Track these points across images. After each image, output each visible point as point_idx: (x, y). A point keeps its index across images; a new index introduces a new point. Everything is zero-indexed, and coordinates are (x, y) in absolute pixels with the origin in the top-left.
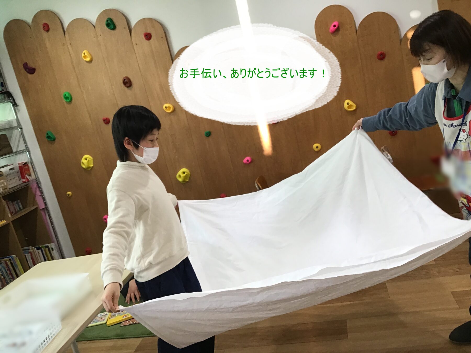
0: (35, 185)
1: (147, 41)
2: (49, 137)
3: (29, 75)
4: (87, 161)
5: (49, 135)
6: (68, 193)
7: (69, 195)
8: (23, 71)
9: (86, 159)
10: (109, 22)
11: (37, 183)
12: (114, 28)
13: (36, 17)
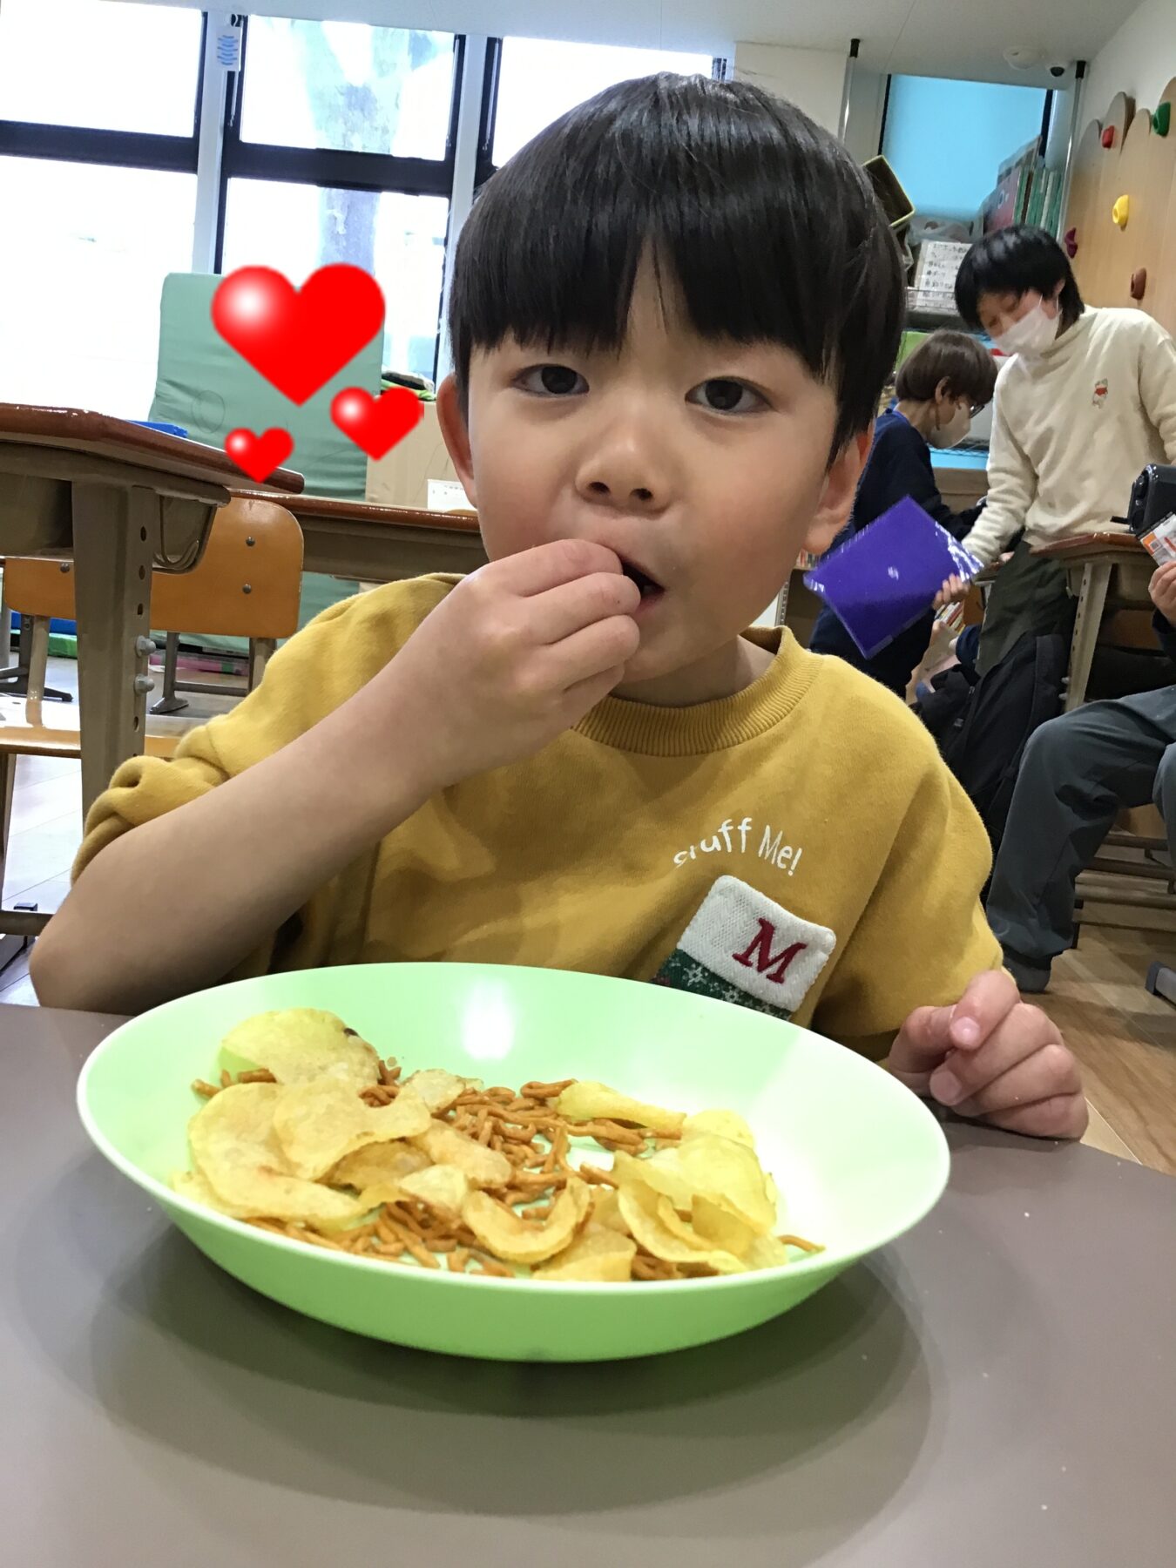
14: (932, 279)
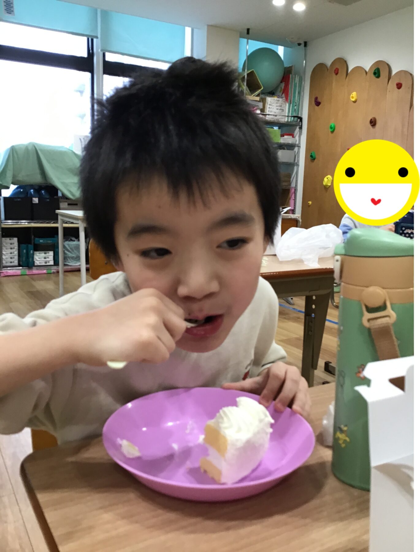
0: (293, 190)
1: (398, 90)
2: (311, 156)
3: (316, 107)
4: (327, 180)
5: (312, 154)
6: (309, 202)
7: (309, 204)
8: (313, 103)
9: (327, 179)
10: (376, 71)
11: (295, 190)
12: (378, 77)
13: (333, 63)
14: (270, 110)
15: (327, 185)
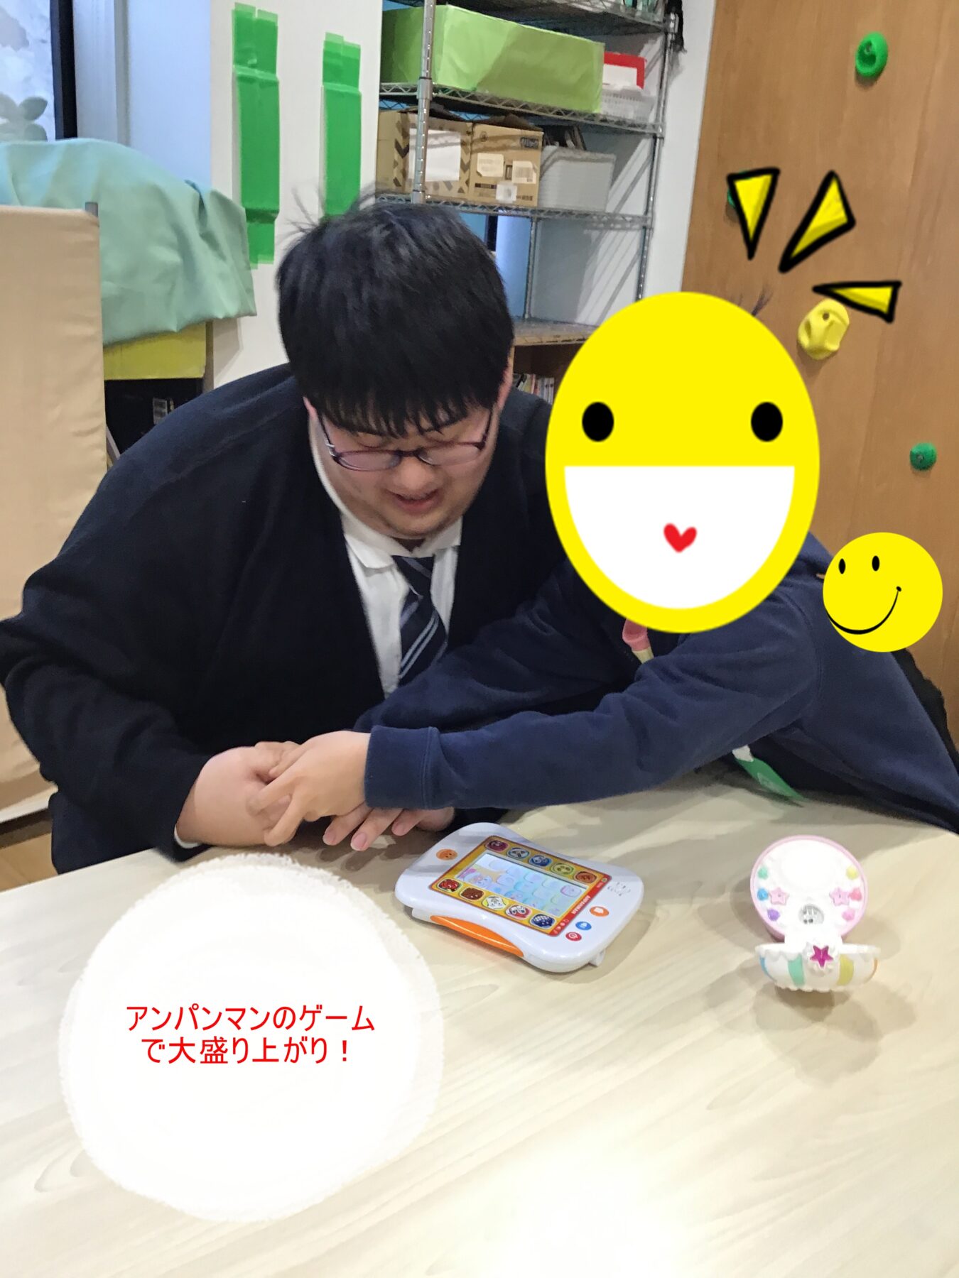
4: (827, 323)
9: (826, 316)
15: (821, 350)
